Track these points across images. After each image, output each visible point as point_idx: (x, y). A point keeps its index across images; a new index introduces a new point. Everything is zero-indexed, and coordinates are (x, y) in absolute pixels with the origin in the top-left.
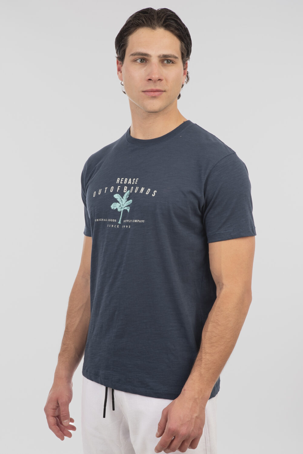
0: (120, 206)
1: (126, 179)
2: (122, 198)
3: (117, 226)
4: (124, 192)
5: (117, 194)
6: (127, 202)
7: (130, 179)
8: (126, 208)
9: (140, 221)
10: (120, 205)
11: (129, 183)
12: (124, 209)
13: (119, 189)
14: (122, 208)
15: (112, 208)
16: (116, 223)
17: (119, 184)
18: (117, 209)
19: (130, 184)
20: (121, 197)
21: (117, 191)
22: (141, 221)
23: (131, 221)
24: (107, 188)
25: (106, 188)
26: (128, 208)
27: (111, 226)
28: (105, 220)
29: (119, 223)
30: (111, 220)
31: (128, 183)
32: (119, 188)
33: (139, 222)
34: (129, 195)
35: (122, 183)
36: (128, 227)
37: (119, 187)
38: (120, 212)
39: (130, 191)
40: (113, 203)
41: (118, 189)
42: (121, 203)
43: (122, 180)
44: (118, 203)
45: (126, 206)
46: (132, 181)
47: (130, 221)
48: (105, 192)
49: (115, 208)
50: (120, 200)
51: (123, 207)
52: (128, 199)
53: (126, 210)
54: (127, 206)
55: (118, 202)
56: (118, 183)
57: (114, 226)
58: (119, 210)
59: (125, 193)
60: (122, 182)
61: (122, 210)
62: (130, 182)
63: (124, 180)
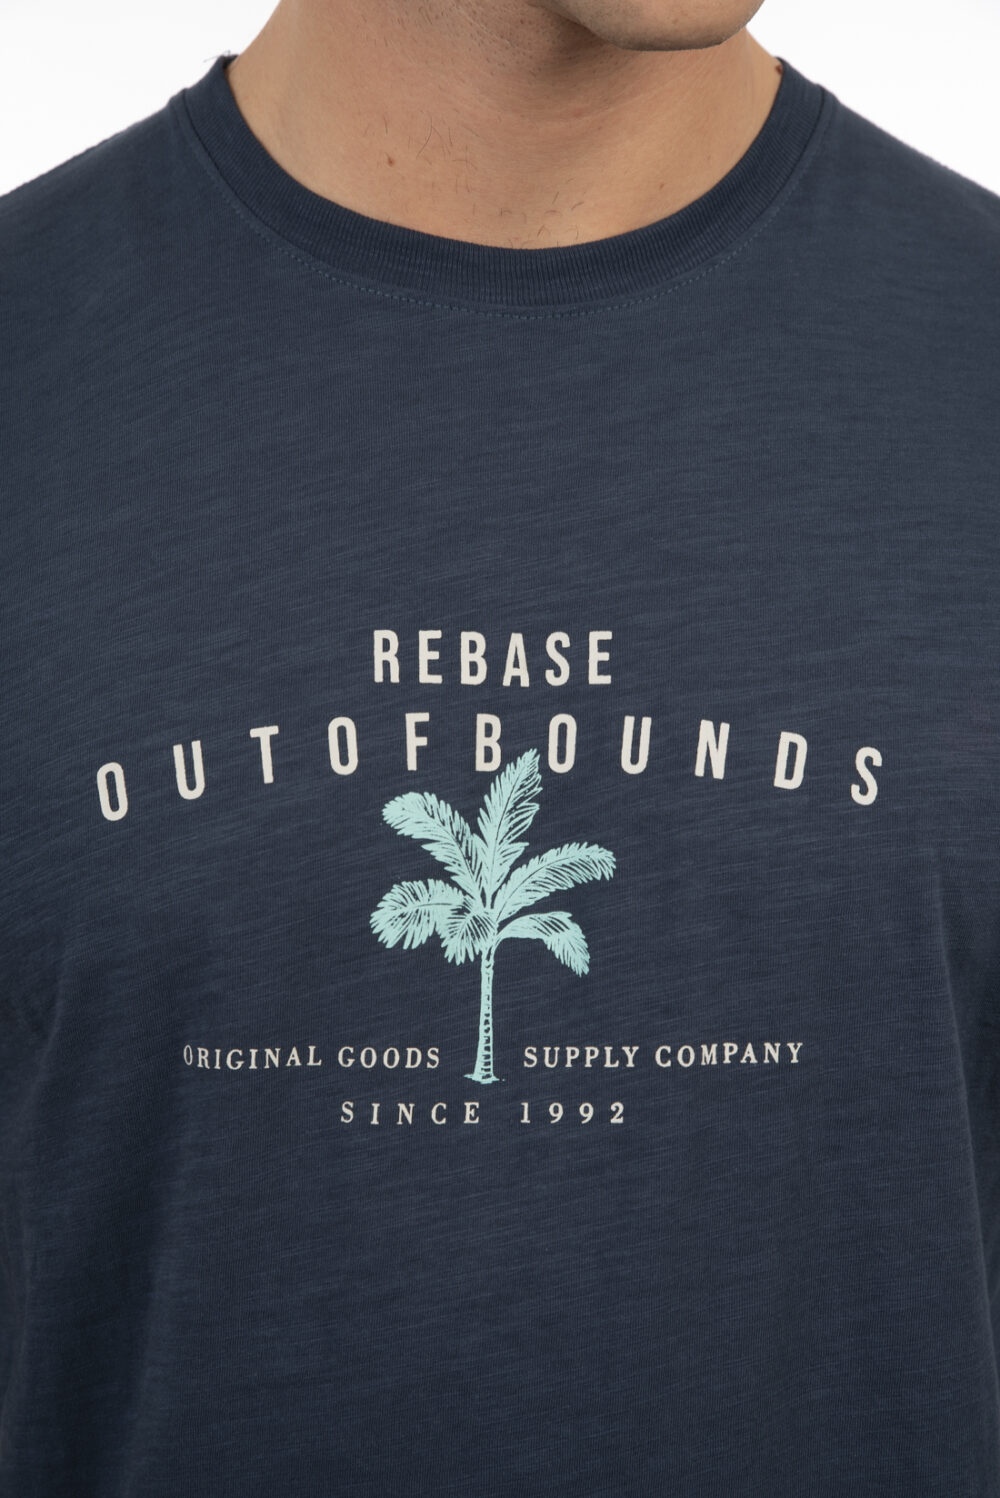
0: (462, 911)
1: (466, 637)
2: (476, 830)
3: (455, 1114)
4: (481, 766)
5: (412, 797)
6: (534, 862)
7: (517, 641)
8: (525, 929)
9: (750, 1051)
10: (457, 899)
11: (516, 680)
12: (508, 932)
13: (423, 741)
14: (478, 928)
15: (390, 938)
16: (452, 1083)
17: (409, 693)
18: (435, 940)
19: (525, 682)
20: (459, 822)
21: (412, 764)
22: (759, 1052)
23: (630, 1053)
24: (274, 730)
25: (264, 734)
26: (557, 926)
27: (389, 1114)
28: (294, 1055)
29: (481, 1073)
30: (391, 1058)
31: (507, 682)
32: (421, 729)
33: (736, 1058)
34: (536, 799)
35: (437, 679)
36: (603, 1114)
37: (413, 719)
38: (472, 967)
39: (543, 752)
40: (388, 889)
41: (414, 742)
42: (464, 878)
43: (426, 656)
44: (436, 885)
45: (524, 911)
46: (538, 662)
47: (618, 1055)
48: (268, 778)
49: (419, 936)
50: (459, 854)
51: (495, 916)
52: (538, 840)
53: (536, 948)
54: (541, 907)
55: (439, 872)
56: (395, 678)
57: (421, 1114)
58: (456, 949)
59: (490, 777)
60: (433, 667)
61: (489, 943)
62: (517, 672)
63: (448, 650)
